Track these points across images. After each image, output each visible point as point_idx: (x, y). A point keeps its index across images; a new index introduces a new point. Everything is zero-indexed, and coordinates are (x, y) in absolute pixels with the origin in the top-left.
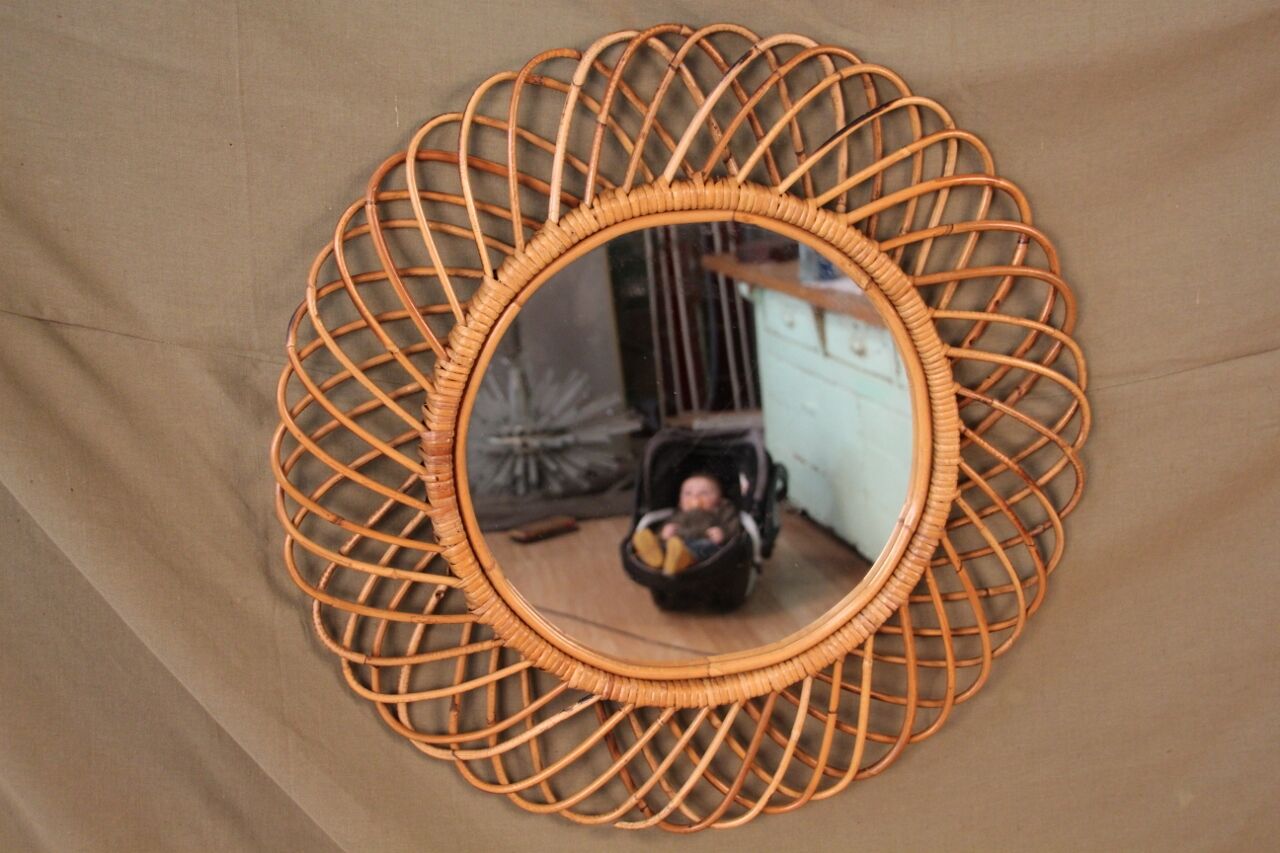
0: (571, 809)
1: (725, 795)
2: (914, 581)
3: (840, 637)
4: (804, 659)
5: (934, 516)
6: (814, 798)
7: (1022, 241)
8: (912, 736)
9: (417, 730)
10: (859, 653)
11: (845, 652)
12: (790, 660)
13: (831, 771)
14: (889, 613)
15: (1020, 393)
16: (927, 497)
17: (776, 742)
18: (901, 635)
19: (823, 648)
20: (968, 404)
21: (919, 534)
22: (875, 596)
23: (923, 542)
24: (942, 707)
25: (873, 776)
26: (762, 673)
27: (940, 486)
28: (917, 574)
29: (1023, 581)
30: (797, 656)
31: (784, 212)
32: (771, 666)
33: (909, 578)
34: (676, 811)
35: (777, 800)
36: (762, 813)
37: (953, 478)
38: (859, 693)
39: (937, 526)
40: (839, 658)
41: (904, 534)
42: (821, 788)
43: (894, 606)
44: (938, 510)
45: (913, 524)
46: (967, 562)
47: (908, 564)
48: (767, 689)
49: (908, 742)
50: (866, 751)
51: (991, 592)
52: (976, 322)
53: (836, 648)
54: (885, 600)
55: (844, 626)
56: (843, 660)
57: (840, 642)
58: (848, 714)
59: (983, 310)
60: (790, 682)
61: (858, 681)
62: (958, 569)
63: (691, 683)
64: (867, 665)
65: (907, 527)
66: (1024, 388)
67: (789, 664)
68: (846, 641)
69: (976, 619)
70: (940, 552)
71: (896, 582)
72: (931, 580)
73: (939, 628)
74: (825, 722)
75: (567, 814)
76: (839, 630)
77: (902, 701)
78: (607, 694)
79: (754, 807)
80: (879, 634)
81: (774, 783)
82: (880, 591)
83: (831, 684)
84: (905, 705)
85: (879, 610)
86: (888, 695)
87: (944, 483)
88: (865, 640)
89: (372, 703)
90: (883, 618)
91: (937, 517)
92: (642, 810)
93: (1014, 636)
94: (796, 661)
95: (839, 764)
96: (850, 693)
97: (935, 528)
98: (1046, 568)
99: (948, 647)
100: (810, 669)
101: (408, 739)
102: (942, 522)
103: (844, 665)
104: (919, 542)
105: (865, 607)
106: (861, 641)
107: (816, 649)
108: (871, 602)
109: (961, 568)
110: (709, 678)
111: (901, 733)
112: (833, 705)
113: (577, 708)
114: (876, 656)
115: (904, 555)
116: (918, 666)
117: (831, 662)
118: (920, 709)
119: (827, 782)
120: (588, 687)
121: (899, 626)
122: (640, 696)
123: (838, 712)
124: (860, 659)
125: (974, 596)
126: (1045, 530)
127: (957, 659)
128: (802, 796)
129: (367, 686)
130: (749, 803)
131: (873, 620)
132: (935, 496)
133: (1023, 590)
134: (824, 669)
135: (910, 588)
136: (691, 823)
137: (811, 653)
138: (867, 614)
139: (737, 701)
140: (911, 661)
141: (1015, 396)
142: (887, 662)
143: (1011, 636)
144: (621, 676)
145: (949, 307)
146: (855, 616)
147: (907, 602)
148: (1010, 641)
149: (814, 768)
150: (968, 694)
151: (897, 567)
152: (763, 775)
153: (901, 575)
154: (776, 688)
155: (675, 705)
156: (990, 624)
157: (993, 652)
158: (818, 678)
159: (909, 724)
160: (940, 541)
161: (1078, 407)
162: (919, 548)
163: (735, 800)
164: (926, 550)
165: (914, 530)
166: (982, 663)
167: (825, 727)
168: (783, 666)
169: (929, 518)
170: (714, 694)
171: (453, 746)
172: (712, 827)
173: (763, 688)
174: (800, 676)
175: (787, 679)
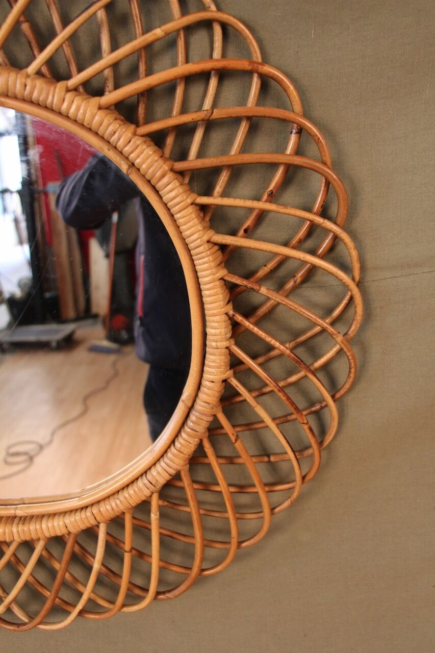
4: (95, 509)
5: (206, 394)
6: (123, 610)
7: (294, 131)
8: (202, 571)
10: (145, 506)
11: (132, 506)
12: (85, 508)
14: (168, 477)
15: (295, 282)
16: (201, 376)
19: (112, 501)
20: (241, 293)
21: (194, 409)
22: (158, 460)
23: (197, 417)
24: (228, 550)
25: (170, 599)
28: (191, 445)
29: (297, 452)
30: (91, 505)
31: (32, 93)
32: (70, 512)
33: (185, 448)
36: (79, 616)
42: (127, 604)
44: (209, 389)
47: (184, 435)
48: (64, 532)
49: (199, 576)
51: (272, 458)
52: (251, 210)
53: (122, 502)
54: (164, 465)
56: (131, 512)
59: (258, 199)
62: (234, 441)
64: (153, 516)
65: (183, 402)
66: (299, 276)
67: (84, 512)
71: (174, 451)
72: (208, 448)
76: (128, 486)
79: (72, 613)
82: (162, 456)
85: (159, 473)
87: (215, 364)
88: (149, 497)
91: (209, 396)
93: (292, 498)
94: (88, 510)
98: (320, 443)
104: (194, 417)
105: (150, 469)
107: (107, 502)
108: (154, 464)
109: (236, 441)
112: (127, 546)
124: (148, 511)
126: (321, 408)
128: (113, 609)
132: (207, 377)
134: (112, 518)
136: (21, 624)
137: (102, 504)
138: (149, 476)
139: (39, 539)
141: (290, 285)
143: (289, 498)
145: (224, 194)
146: (142, 475)
147: (185, 468)
148: (289, 501)
154: (71, 531)
157: (272, 510)
159: (197, 563)
160: (215, 416)
161: (352, 299)
162: (194, 422)
164: (201, 425)
166: (261, 518)
168: (79, 514)
169: (202, 396)
172: (38, 628)
173: (60, 530)
174: (91, 523)
175: (80, 525)
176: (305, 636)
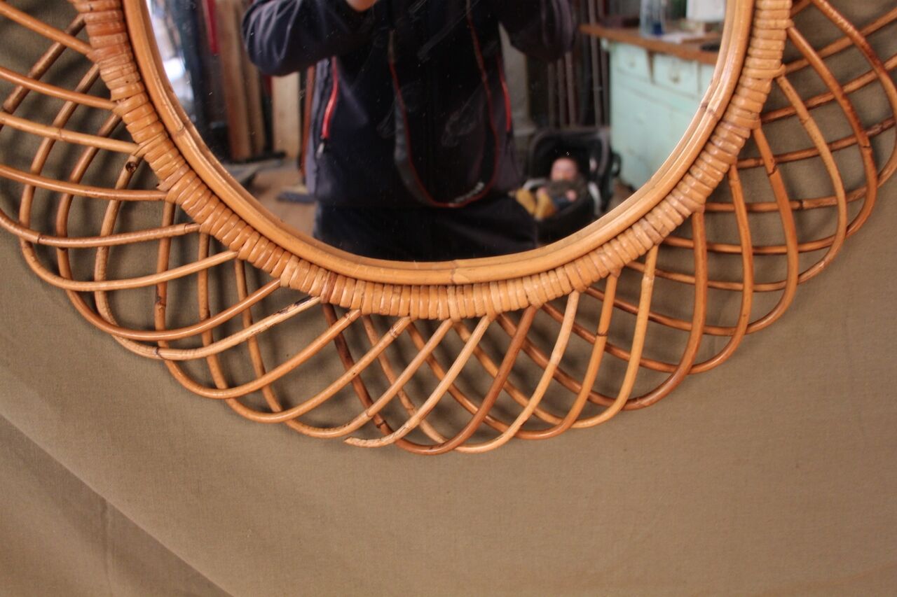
0: (300, 419)
1: (474, 415)
2: (713, 182)
3: (616, 245)
4: (569, 270)
5: (747, 98)
6: (576, 426)
8: (694, 366)
9: (122, 324)
10: (639, 266)
11: (622, 265)
12: (554, 269)
13: (597, 399)
14: (679, 220)
16: (741, 74)
17: (534, 361)
18: (692, 249)
19: (595, 258)
21: (725, 122)
22: (664, 199)
23: (731, 132)
24: (733, 336)
25: (644, 407)
26: (518, 283)
27: (760, 58)
28: (719, 173)
29: (848, 192)
30: (563, 266)
32: (531, 276)
33: (708, 178)
34: (417, 431)
35: (533, 425)
36: (516, 436)
37: (778, 46)
38: (635, 314)
39: (751, 112)
40: (613, 272)
41: (707, 121)
42: (584, 415)
43: (687, 212)
44: (754, 90)
45: (719, 107)
46: (781, 166)
47: (708, 159)
48: (523, 303)
49: (689, 373)
50: (639, 378)
51: (806, 204)
53: (609, 258)
54: (675, 203)
55: (623, 232)
56: (618, 275)
57: (616, 252)
58: (621, 335)
60: (551, 296)
61: (635, 297)
62: (771, 171)
63: (431, 289)
64: (647, 281)
65: (711, 111)
67: (552, 274)
68: (624, 251)
69: (785, 238)
70: (749, 147)
71: (691, 182)
72: (735, 181)
73: (739, 245)
74: (593, 344)
75: (293, 425)
76: (615, 237)
77: (687, 326)
78: (325, 296)
79: (506, 430)
80: (664, 246)
81: (530, 406)
82: (670, 193)
83: (602, 300)
84: (690, 331)
85: (667, 215)
86: (670, 318)
87: (767, 53)
88: (648, 252)
89: (63, 291)
90: (671, 226)
91: (752, 100)
92: (379, 426)
93: (827, 259)
94: (560, 272)
95: (606, 391)
96: (624, 313)
97: (749, 113)
98: (879, 177)
99: (747, 266)
100: (577, 282)
101: (110, 336)
102: (758, 107)
103: (619, 280)
104: (724, 132)
105: (650, 211)
106: (642, 252)
107: (586, 259)
108: (658, 205)
109: (774, 170)
110: (455, 286)
111: (681, 361)
112: (603, 326)
113: (293, 310)
114: (659, 272)
115: (704, 149)
116: (709, 287)
117: (603, 276)
118: (705, 336)
119: (591, 410)
120: (302, 287)
121: (691, 239)
122: (365, 301)
123: (609, 333)
124: (640, 275)
125: (787, 207)
126: (883, 130)
127: (756, 281)
128: (561, 424)
129: (55, 271)
130: (501, 427)
131: (660, 227)
132: (751, 72)
133: (847, 203)
134: (593, 283)
135: (708, 189)
136: (433, 445)
137: (580, 262)
138: (652, 220)
139: (486, 314)
140: (701, 281)
142: (672, 280)
143: (823, 259)
144: (346, 277)
146: (637, 221)
147: (703, 208)
148: (822, 264)
149: (577, 394)
150: (764, 322)
151: (694, 163)
152: (519, 397)
153: (699, 173)
154: (532, 303)
155: (409, 315)
156: (801, 242)
157: (800, 275)
158: (587, 293)
159: (691, 352)
160: (752, 131)
162: (725, 140)
163: (485, 422)
164: (733, 142)
165: (719, 115)
166: (784, 288)
167: (593, 348)
168: (544, 278)
169: (741, 101)
170: (457, 305)
171: (161, 344)
172: (457, 451)
173: (518, 301)
174: (564, 290)
175: (547, 293)
176: (797, 467)
